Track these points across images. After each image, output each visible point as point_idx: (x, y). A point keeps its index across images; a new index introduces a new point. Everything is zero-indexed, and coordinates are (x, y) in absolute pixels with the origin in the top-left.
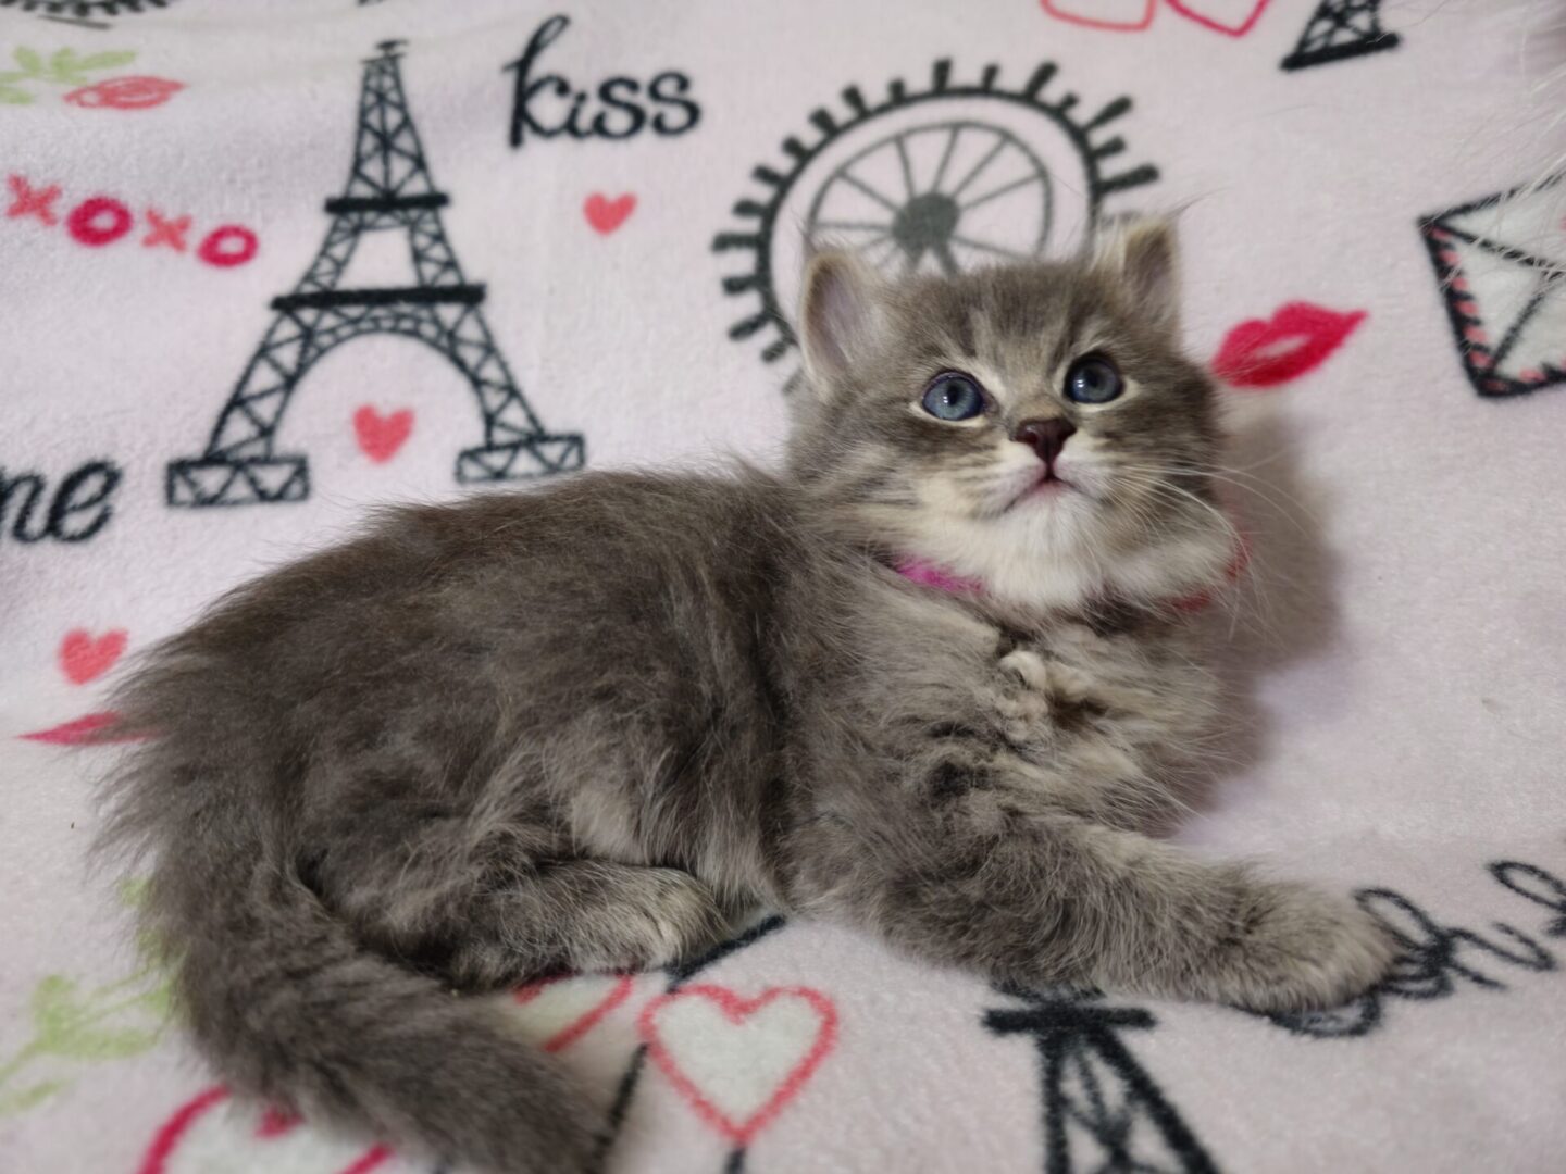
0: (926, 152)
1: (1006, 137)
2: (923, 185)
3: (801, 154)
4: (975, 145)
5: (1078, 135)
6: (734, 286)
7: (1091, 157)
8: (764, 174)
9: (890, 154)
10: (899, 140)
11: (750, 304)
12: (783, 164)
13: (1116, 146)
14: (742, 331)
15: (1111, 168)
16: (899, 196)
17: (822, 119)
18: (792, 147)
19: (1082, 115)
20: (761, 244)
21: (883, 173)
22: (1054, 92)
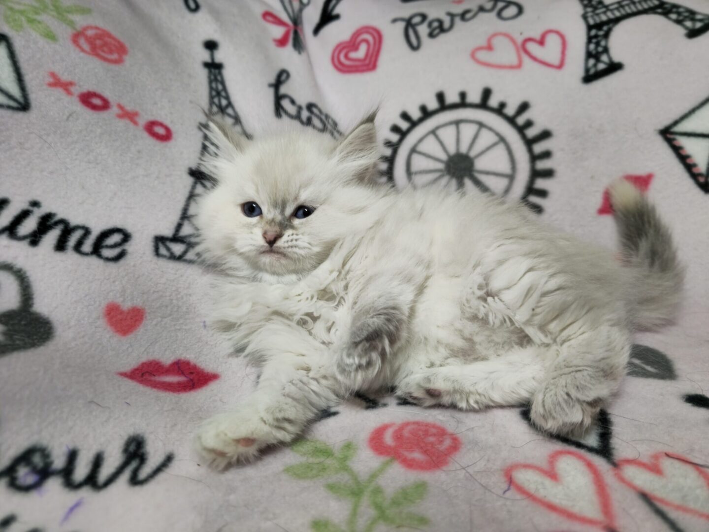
0: (448, 135)
1: (481, 125)
4: (468, 130)
5: (511, 121)
7: (521, 130)
10: (433, 132)
13: (529, 124)
15: (531, 133)
17: (396, 129)
19: (509, 113)
22: (493, 102)
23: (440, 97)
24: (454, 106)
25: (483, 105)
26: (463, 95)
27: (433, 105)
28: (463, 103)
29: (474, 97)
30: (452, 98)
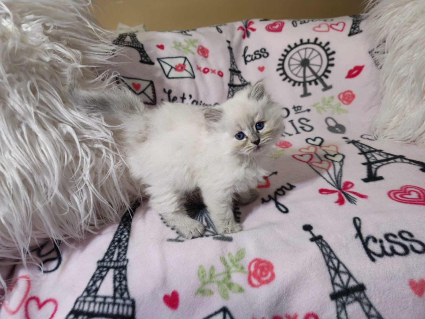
0: (302, 53)
1: (313, 49)
2: (303, 57)
3: (285, 56)
4: (309, 51)
5: (323, 48)
6: (281, 75)
7: (326, 51)
8: (280, 60)
9: (297, 54)
10: (298, 52)
11: (284, 76)
12: (282, 58)
13: (329, 49)
14: (284, 80)
15: (329, 52)
16: (300, 60)
17: (286, 50)
18: (283, 55)
19: (323, 45)
20: (283, 68)
21: (297, 56)
22: (318, 42)
23: (301, 41)
24: (306, 43)
25: (315, 43)
26: (309, 40)
27: (298, 43)
28: (308, 42)
29: (312, 40)
30: (305, 41)
